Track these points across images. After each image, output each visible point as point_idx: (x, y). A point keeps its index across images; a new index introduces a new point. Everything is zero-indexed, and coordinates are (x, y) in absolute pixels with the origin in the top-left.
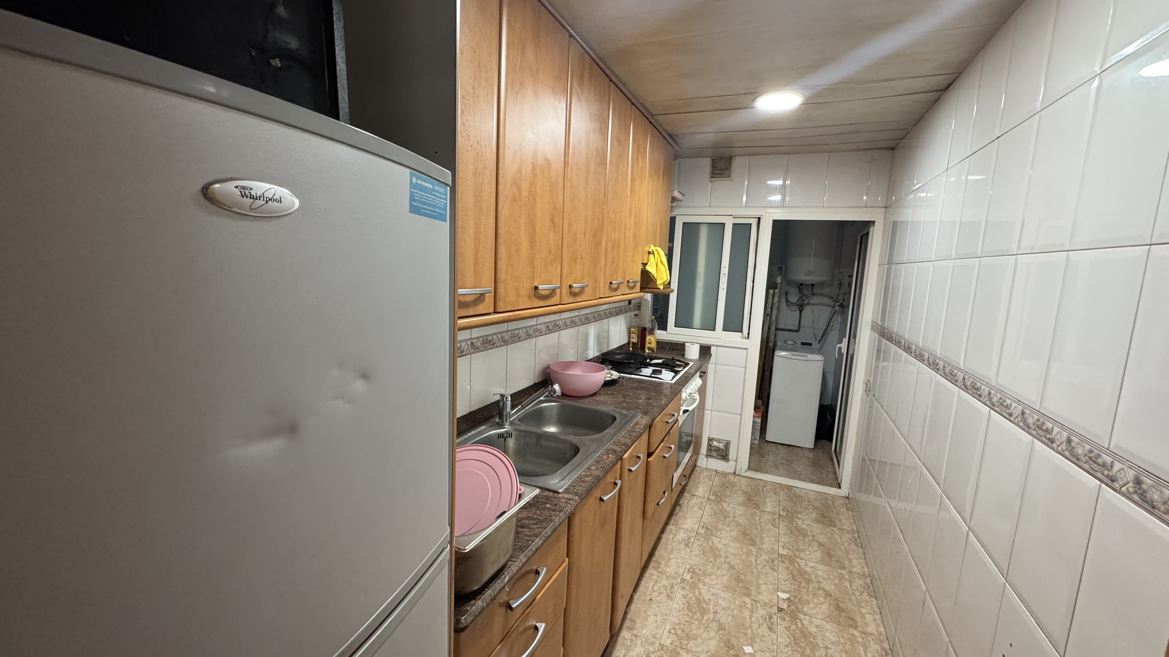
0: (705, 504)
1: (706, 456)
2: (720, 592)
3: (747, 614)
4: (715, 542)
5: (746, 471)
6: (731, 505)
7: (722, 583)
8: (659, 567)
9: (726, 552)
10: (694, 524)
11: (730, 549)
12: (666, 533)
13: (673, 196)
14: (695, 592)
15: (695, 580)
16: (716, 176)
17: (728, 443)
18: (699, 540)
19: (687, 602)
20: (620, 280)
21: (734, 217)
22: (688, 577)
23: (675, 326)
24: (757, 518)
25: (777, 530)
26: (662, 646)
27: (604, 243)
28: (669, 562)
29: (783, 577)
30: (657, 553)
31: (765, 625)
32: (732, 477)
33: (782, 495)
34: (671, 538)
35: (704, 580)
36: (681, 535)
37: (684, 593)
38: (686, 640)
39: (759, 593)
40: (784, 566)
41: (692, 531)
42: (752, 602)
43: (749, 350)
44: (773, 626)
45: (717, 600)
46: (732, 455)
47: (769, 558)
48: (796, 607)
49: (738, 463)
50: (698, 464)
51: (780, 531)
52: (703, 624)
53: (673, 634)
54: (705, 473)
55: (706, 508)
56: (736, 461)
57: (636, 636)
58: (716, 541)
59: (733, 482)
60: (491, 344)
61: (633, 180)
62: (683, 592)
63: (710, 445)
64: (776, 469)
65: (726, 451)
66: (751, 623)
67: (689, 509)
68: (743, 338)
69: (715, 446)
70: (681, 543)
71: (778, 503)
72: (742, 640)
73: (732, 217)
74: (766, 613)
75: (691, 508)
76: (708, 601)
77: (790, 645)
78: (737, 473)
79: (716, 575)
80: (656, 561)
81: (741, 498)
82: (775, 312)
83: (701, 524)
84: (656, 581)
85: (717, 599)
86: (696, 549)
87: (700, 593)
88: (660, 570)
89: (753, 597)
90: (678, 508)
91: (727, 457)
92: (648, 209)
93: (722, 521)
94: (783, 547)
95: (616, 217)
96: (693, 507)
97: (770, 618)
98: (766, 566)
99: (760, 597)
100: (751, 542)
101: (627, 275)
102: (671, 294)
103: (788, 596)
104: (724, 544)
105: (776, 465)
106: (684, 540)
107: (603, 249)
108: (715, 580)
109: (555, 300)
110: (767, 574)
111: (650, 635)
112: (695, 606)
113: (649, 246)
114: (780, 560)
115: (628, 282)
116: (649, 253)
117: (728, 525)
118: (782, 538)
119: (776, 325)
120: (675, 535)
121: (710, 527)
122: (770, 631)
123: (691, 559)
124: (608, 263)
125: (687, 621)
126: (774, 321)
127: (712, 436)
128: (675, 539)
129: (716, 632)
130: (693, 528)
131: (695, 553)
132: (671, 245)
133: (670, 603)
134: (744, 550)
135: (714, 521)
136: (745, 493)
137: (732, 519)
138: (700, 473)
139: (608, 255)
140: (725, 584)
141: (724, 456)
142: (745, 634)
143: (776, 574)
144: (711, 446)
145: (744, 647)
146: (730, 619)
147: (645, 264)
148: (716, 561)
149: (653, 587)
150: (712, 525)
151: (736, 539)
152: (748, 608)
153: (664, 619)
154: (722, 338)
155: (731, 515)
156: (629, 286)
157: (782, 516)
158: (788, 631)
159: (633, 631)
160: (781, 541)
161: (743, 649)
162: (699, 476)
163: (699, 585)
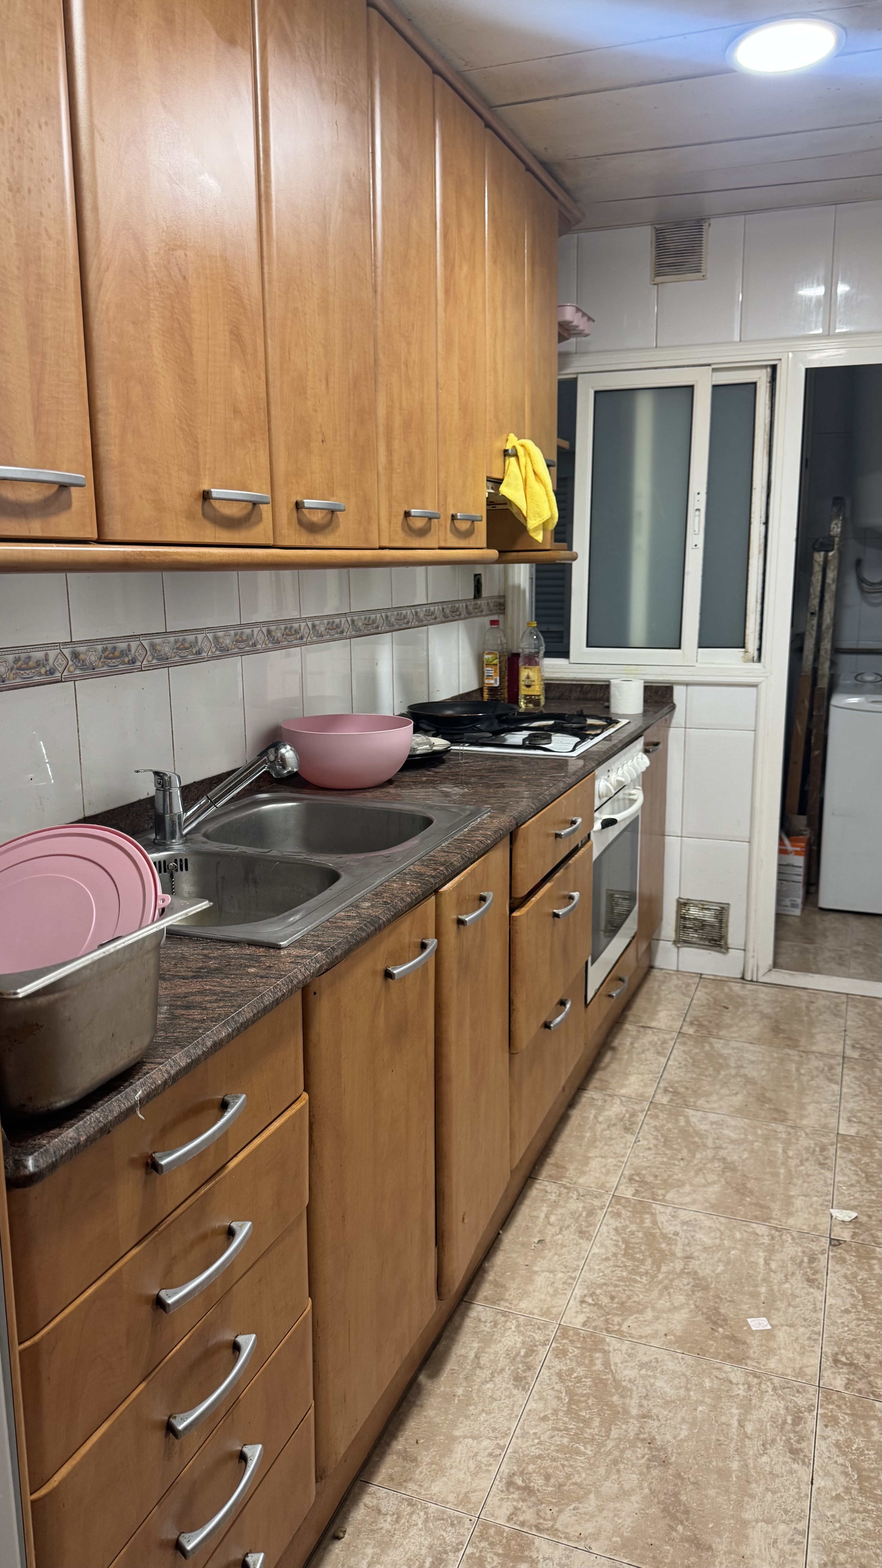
0: (672, 1043)
1: (675, 942)
2: (701, 1217)
3: (760, 1257)
4: (693, 1120)
5: (770, 970)
6: (733, 1044)
7: (706, 1200)
8: (562, 1177)
9: (718, 1138)
10: (645, 1085)
11: (726, 1132)
12: (579, 1107)
13: (561, 319)
14: (642, 1221)
15: (643, 1197)
16: (667, 270)
17: (723, 908)
18: (656, 1117)
19: (625, 1241)
20: (430, 510)
21: (714, 370)
22: (628, 1192)
23: (588, 646)
24: (793, 1067)
25: (836, 1088)
26: (564, 1331)
27: (381, 411)
28: (587, 1164)
29: (846, 1179)
30: (558, 1149)
31: (799, 1274)
32: (736, 988)
33: (853, 1019)
34: (592, 1116)
35: (664, 1196)
36: (615, 1109)
37: (619, 1225)
38: (620, 1315)
39: (790, 1214)
40: (850, 1157)
41: (641, 1098)
42: (773, 1232)
43: (762, 687)
44: (818, 1276)
45: (693, 1234)
46: (734, 934)
47: (816, 1144)
48: (872, 1235)
49: (750, 954)
50: (659, 962)
51: (845, 1090)
52: (660, 1282)
53: (590, 1304)
54: (675, 981)
55: (675, 1051)
56: (744, 950)
57: (504, 1314)
58: (694, 1116)
59: (739, 996)
60: (126, 660)
61: (449, 263)
62: (614, 1223)
63: (682, 917)
64: (840, 964)
65: (721, 927)
66: (768, 1273)
67: (635, 1056)
68: (746, 661)
69: (695, 919)
70: (615, 1125)
71: (843, 1034)
72: (746, 1307)
73: (710, 368)
74: (804, 1252)
75: (639, 1054)
76: (674, 1237)
77: (854, 1310)
78: (749, 979)
79: (691, 1185)
80: (557, 1166)
81: (757, 1028)
82: (829, 606)
83: (661, 1085)
84: (555, 1205)
85: (695, 1231)
86: (649, 1137)
87: (654, 1222)
88: (564, 1181)
89: (774, 1223)
90: (609, 1055)
91: (722, 943)
92: (495, 340)
93: (710, 1075)
94: (850, 1121)
95: (409, 353)
96: (643, 1052)
97: (812, 1260)
98: (807, 1160)
99: (791, 1221)
100: (776, 1115)
101: (450, 500)
102: (575, 564)
103: (854, 1215)
104: (712, 1123)
105: (841, 957)
106: (622, 1120)
107: (381, 429)
108: (689, 1194)
109: (260, 533)
110: (808, 1175)
111: (536, 1311)
112: (643, 1248)
113: (505, 436)
114: (841, 1147)
115: (453, 517)
116: (506, 453)
117: (724, 1084)
118: (847, 1102)
119: (834, 639)
120: (601, 1109)
121: (682, 1090)
122: (811, 1286)
123: (637, 1156)
124: (396, 462)
125: (621, 1279)
126: (828, 628)
127: (686, 895)
128: (601, 1119)
129: (688, 1295)
130: (642, 1095)
131: (645, 1143)
132: (566, 444)
133: (585, 1245)
134: (759, 1132)
135: (692, 1078)
136: (764, 1016)
137: (733, 1072)
138: (663, 982)
139: (396, 444)
140: (713, 1201)
141: (716, 940)
142: (754, 1295)
143: (829, 1175)
144: (685, 919)
145: (749, 1320)
146: (720, 1268)
147: (498, 482)
148: (694, 1156)
149: (547, 1217)
150: (688, 1085)
151: (741, 1111)
152: (763, 1243)
153: (571, 1277)
154: (698, 665)
155: (733, 1064)
156: (457, 529)
157: (850, 1059)
158: (850, 1282)
159: (499, 1305)
160: (845, 1108)
161: (748, 1325)
162: (659, 987)
163: (654, 1205)
